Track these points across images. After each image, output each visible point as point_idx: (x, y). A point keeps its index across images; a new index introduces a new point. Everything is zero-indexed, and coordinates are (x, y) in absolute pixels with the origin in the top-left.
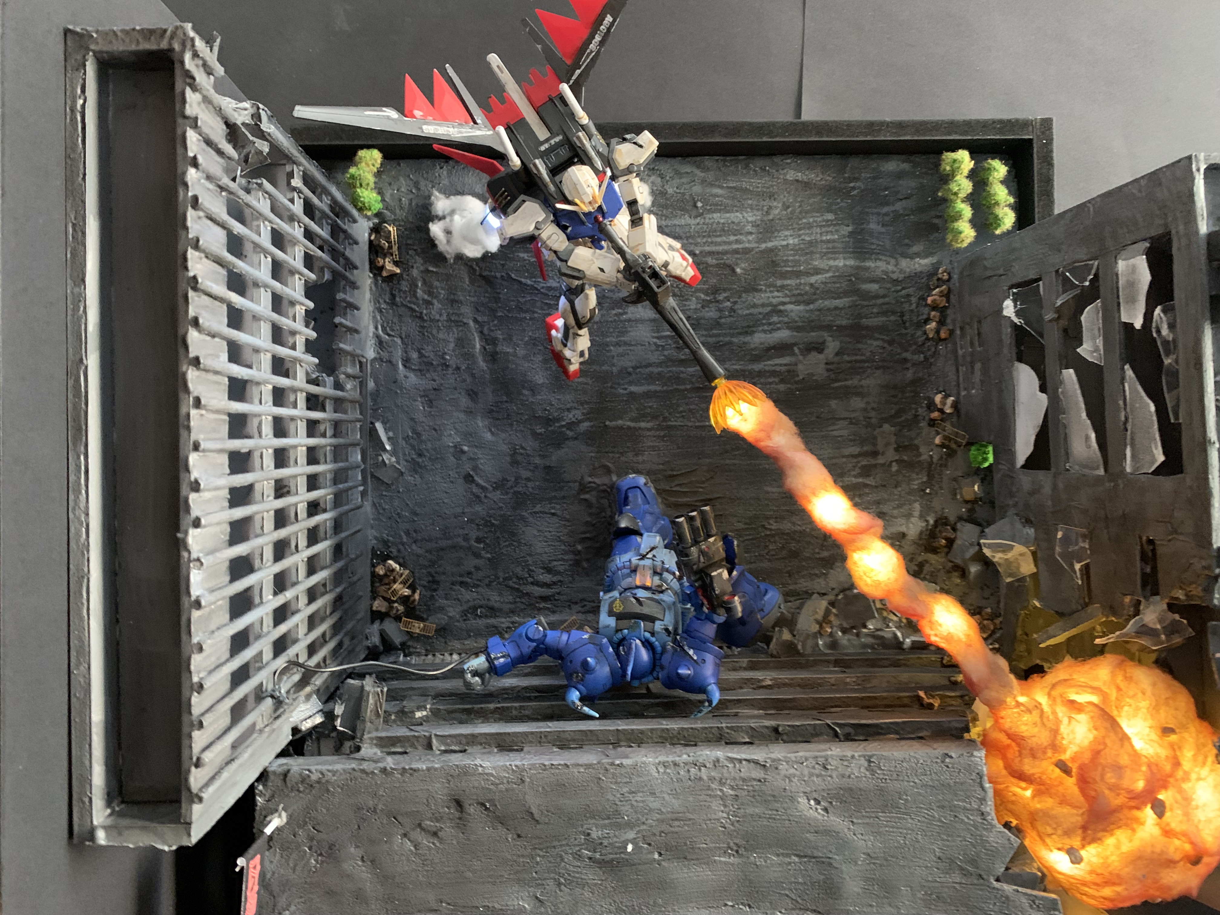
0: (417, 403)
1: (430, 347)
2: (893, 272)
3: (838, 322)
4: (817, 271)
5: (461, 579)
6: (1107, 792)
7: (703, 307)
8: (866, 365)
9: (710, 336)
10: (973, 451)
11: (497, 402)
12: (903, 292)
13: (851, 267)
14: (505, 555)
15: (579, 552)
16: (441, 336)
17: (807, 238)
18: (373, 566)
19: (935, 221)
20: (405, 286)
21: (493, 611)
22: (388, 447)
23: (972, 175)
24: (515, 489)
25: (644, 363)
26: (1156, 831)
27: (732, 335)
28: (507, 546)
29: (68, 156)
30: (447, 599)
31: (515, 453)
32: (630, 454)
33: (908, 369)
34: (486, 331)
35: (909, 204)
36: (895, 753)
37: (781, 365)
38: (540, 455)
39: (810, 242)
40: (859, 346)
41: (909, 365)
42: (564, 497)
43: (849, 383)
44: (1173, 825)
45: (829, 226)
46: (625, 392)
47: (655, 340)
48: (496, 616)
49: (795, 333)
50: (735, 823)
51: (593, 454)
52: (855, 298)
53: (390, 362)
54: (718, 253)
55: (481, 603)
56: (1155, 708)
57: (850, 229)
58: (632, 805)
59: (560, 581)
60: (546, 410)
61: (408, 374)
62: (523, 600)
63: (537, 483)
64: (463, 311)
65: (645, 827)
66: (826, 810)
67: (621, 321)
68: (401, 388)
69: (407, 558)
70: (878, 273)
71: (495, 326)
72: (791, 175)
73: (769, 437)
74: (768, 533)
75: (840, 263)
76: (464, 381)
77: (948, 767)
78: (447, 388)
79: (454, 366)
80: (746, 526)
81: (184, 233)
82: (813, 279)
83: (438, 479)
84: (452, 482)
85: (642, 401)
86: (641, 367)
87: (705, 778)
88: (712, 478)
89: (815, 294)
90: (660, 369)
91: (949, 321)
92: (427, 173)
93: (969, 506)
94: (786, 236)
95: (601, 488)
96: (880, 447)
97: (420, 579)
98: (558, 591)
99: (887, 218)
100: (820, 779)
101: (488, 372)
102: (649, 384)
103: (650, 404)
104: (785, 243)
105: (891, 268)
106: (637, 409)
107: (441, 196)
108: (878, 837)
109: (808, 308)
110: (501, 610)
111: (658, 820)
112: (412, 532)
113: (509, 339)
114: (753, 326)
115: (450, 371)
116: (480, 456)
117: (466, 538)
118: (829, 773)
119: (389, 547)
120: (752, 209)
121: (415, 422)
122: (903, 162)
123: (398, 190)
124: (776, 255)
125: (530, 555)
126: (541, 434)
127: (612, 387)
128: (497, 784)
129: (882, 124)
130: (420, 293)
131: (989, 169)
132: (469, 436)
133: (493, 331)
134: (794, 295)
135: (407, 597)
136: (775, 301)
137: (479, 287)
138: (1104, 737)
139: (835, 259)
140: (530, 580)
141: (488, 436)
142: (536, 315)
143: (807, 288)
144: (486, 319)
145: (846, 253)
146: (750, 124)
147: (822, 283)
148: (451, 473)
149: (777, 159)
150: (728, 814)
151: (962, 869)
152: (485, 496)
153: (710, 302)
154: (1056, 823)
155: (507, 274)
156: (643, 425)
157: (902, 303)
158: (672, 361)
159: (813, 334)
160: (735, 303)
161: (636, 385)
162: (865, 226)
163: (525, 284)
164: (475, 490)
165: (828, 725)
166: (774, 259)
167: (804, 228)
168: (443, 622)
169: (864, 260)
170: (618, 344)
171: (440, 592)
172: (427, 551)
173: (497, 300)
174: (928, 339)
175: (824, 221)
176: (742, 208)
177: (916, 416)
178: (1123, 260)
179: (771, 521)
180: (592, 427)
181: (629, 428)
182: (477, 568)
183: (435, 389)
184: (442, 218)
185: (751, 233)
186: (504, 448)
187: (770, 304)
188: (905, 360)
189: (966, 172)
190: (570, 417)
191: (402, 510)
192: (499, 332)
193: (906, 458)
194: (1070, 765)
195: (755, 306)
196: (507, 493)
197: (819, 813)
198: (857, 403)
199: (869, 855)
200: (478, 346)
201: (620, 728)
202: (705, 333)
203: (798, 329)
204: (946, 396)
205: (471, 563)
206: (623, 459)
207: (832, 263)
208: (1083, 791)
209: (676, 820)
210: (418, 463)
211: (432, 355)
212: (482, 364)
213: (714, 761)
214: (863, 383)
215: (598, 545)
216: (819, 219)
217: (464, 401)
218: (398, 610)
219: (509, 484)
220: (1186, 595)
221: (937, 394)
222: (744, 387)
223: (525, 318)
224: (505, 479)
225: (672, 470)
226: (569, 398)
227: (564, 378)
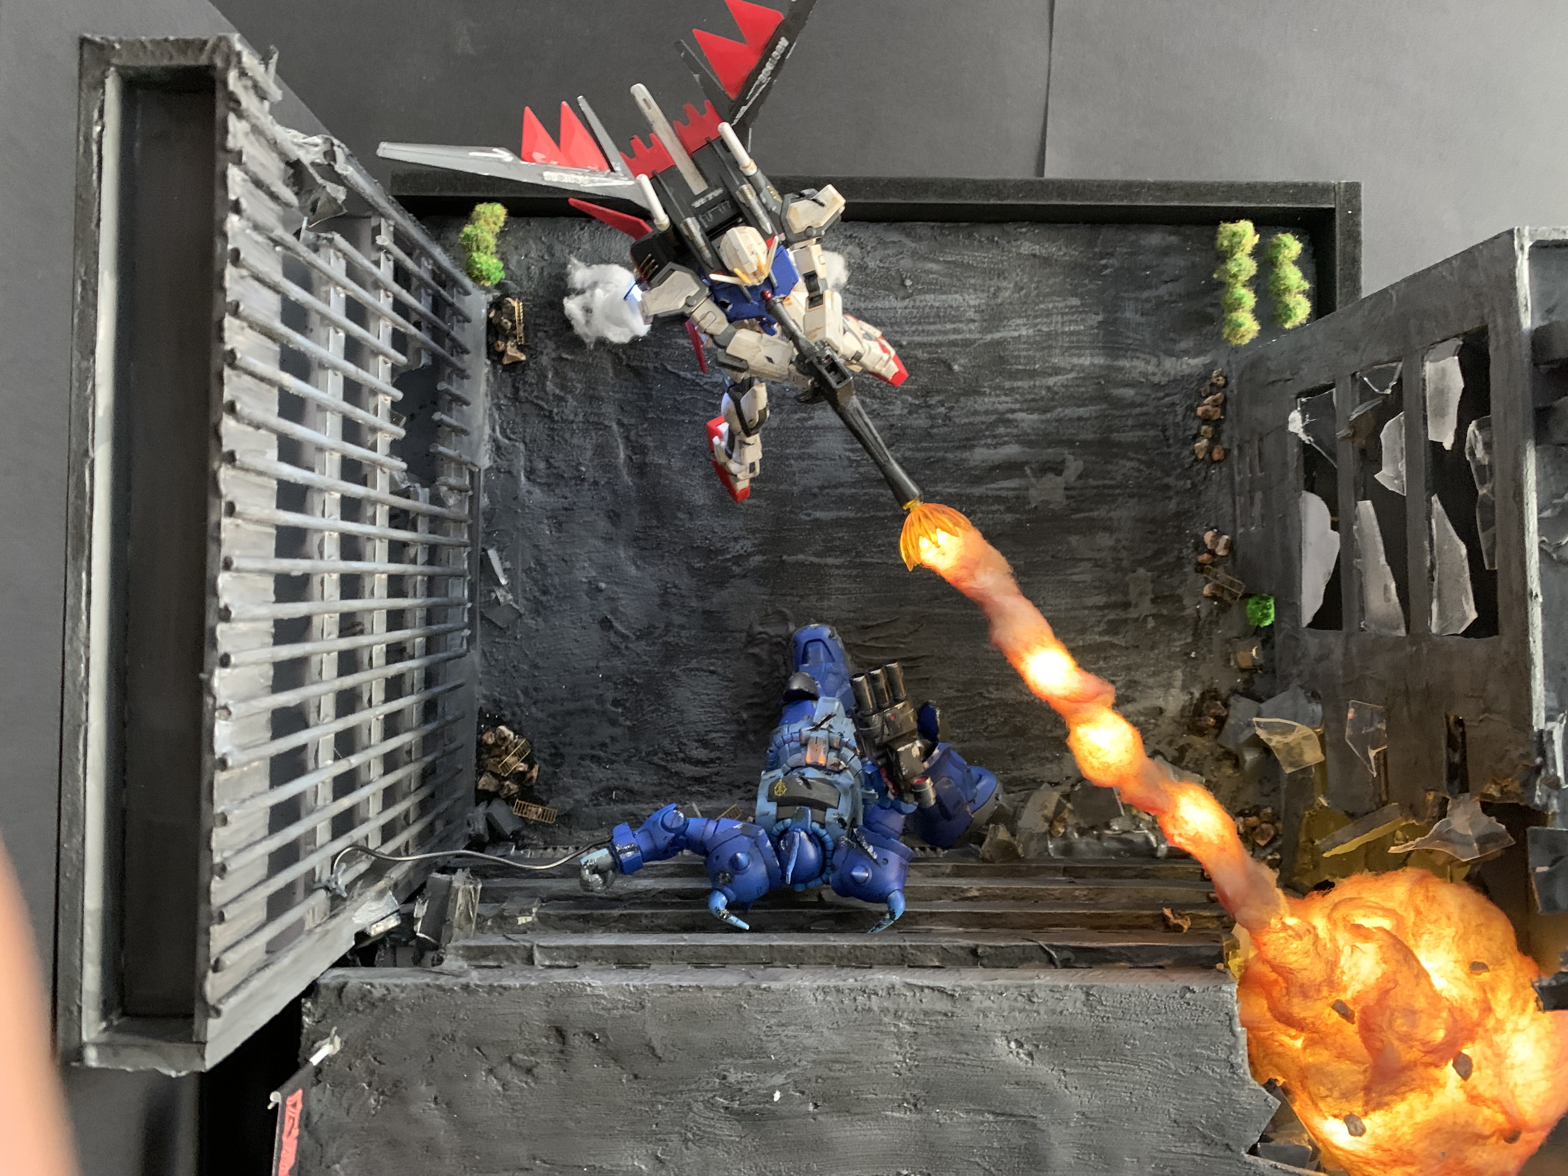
0: (542, 526)
1: (561, 456)
2: (1154, 374)
3: (1082, 437)
4: (1057, 371)
5: (594, 752)
6: (1396, 1043)
7: (910, 413)
8: (1117, 491)
9: (919, 450)
10: (1251, 605)
11: (645, 528)
12: (1167, 399)
13: (1101, 367)
14: (650, 723)
15: (745, 722)
16: (575, 441)
17: (1045, 329)
18: (481, 732)
19: (1210, 310)
20: (531, 377)
21: (631, 795)
22: (503, 581)
23: (1257, 252)
24: (665, 639)
25: (833, 483)
26: (1460, 1096)
27: (946, 450)
28: (653, 712)
29: (78, 197)
30: (573, 778)
31: (666, 592)
32: (813, 598)
33: (1170, 498)
34: (633, 437)
35: (1178, 288)
36: (1121, 985)
37: (1008, 489)
38: (697, 596)
39: (1049, 334)
40: (1110, 467)
41: (1172, 493)
42: (727, 651)
43: (1095, 514)
44: (1481, 1089)
45: (1073, 314)
46: (808, 518)
47: (847, 454)
48: (635, 802)
49: (1027, 450)
50: (914, 1069)
51: (766, 597)
52: (1104, 406)
53: (509, 472)
54: (931, 345)
55: (616, 783)
56: (1462, 939)
57: (1100, 318)
58: (782, 1042)
59: (719, 758)
60: (707, 539)
61: (531, 489)
62: (672, 782)
63: (693, 632)
64: (603, 410)
65: (797, 1070)
66: (1030, 1055)
67: (805, 428)
68: (523, 506)
69: (524, 723)
70: (1135, 374)
71: (645, 430)
72: (1026, 247)
73: (972, 576)
74: (987, 703)
75: (1086, 361)
76: (604, 499)
77: (1188, 1004)
78: (580, 508)
79: (592, 480)
80: (959, 694)
81: (222, 296)
82: (1051, 381)
83: (566, 623)
84: (584, 628)
85: (830, 530)
86: (829, 487)
87: (876, 1009)
88: (916, 631)
89: (1053, 399)
90: (853, 491)
91: (1224, 437)
92: (564, 234)
93: (1246, 676)
94: (1017, 325)
95: (774, 640)
96: (1133, 597)
97: (539, 751)
98: (715, 770)
99: (1148, 306)
100: (1023, 1015)
101: (634, 488)
102: (839, 509)
103: (840, 535)
104: (1016, 334)
105: (1151, 368)
106: (823, 541)
107: (581, 264)
108: (1096, 1092)
109: (1043, 417)
110: (642, 793)
111: (814, 1061)
112: (531, 691)
113: (662, 447)
114: (974, 439)
115: (586, 486)
116: (621, 595)
117: (600, 699)
118: (1035, 1007)
119: (501, 709)
120: (975, 290)
121: (540, 550)
122: (1170, 235)
123: (526, 256)
124: (1005, 349)
125: (680, 723)
126: (699, 569)
127: (791, 512)
128: (609, 1009)
129: (1142, 185)
130: (549, 386)
131: (1279, 245)
132: (608, 569)
133: (641, 436)
134: (1026, 401)
135: (523, 774)
136: (1001, 407)
137: (626, 380)
138: (1394, 973)
139: (1079, 356)
140: (681, 755)
141: (633, 571)
142: (696, 418)
143: (1044, 392)
144: (633, 421)
145: (1093, 348)
146: (974, 182)
147: (1062, 385)
148: (583, 616)
149: (1009, 228)
150: (904, 1057)
151: (1204, 1137)
152: (626, 647)
153: (919, 406)
154: (1332, 1082)
155: (662, 365)
156: (830, 561)
157: (1165, 414)
158: (867, 479)
159: (1050, 451)
160: (951, 409)
161: (823, 510)
162: (1119, 315)
163: (684, 379)
164: (613, 638)
165: (1041, 947)
166: (1002, 354)
167: (1041, 316)
168: (568, 808)
169: (1117, 357)
170: (801, 457)
171: (566, 769)
172: (550, 715)
173: (648, 397)
174: (1196, 460)
175: (1066, 307)
176: (962, 289)
177: (1180, 558)
178: (1431, 361)
179: (991, 689)
180: (764, 562)
181: (812, 564)
182: (613, 739)
183: (566, 509)
184: (581, 292)
185: (973, 321)
186: (652, 586)
187: (996, 411)
188: (1167, 487)
189: (1248, 249)
190: (737, 548)
191: (519, 662)
192: (649, 438)
193: (1165, 612)
194: (1351, 1007)
195: (976, 413)
196: (654, 644)
197: (1021, 1059)
198: (1104, 540)
199: (1083, 1114)
200: (622, 455)
201: (774, 943)
202: (911, 445)
203: (1030, 444)
204: (1219, 535)
205: (605, 732)
206: (804, 603)
207: (1075, 360)
208: (1365, 1040)
209: (837, 1062)
210: (542, 602)
211: (563, 466)
212: (627, 479)
213: (889, 989)
214: (1113, 514)
215: (767, 713)
216: (1060, 305)
217: (603, 525)
218: (510, 790)
219: (657, 633)
220: (1501, 792)
221: (1207, 530)
222: (944, 512)
223: (683, 421)
224: (652, 627)
225: (865, 620)
226: (737, 523)
227: (731, 498)
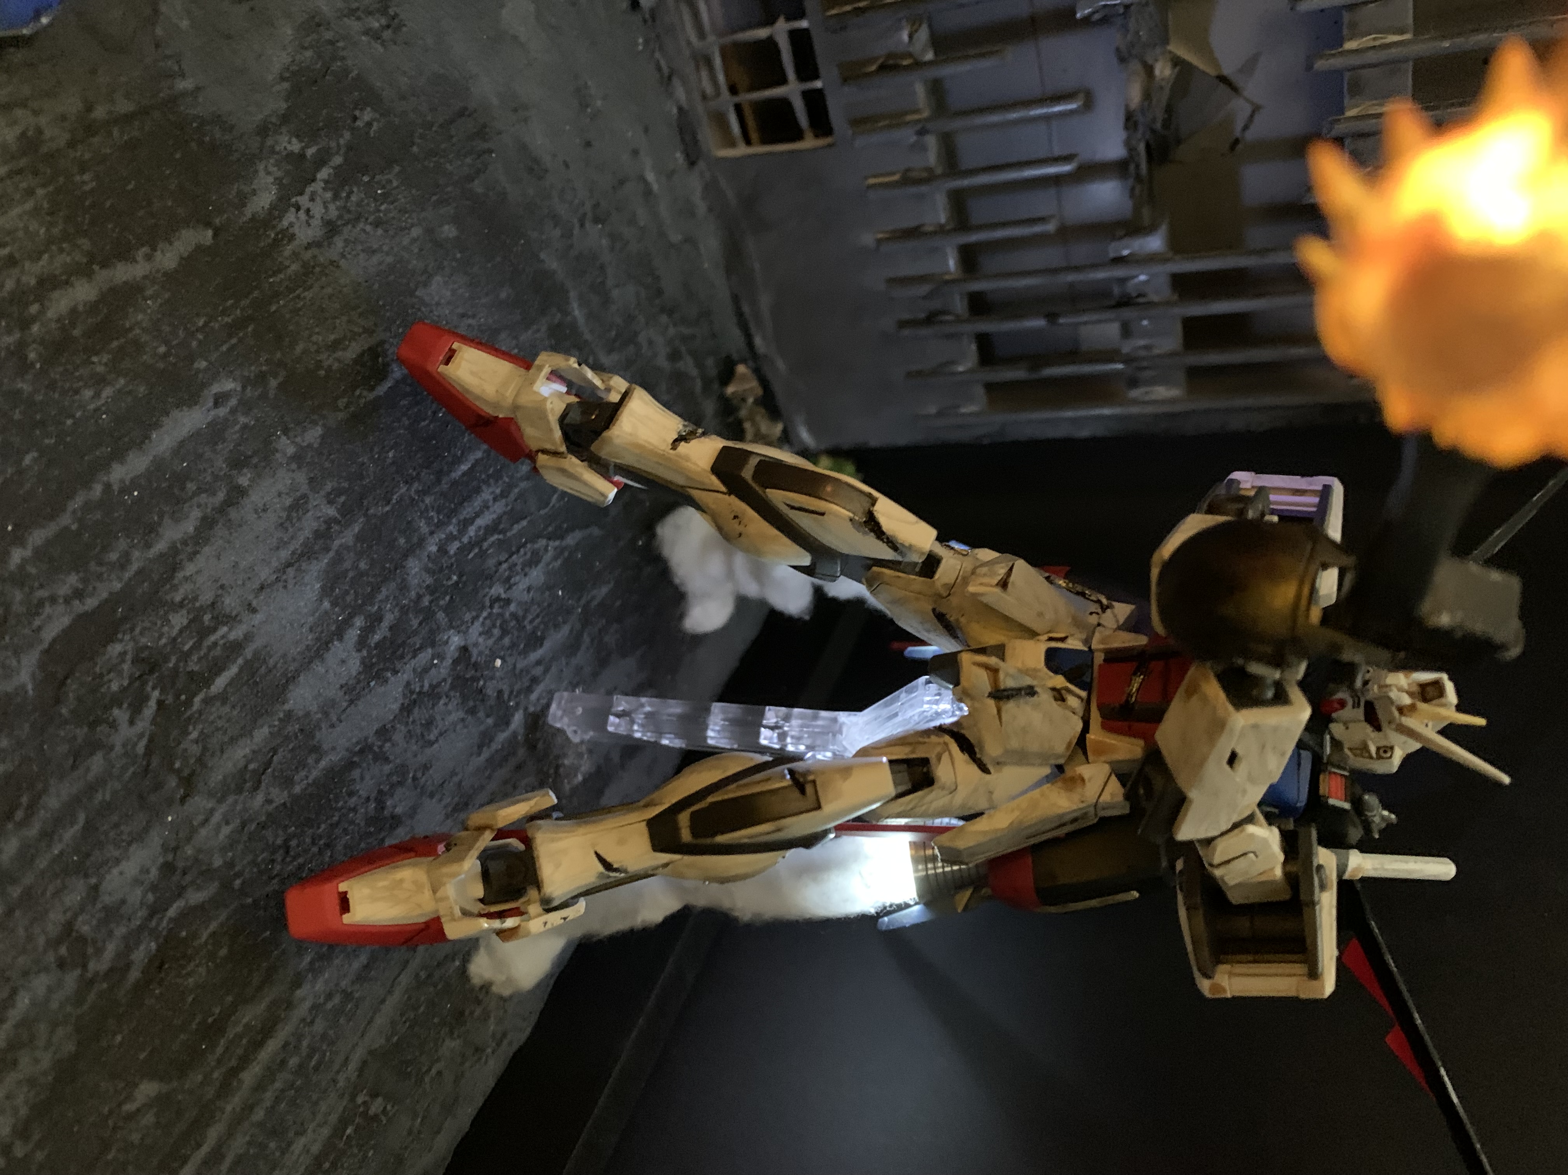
11: (485, 166)
16: (631, 291)
46: (216, 388)
51: (181, 85)
54: (245, 1059)
60: (385, 198)
76: (560, 196)
85: (140, 389)
86: (222, 510)
101: (536, 248)
102: (159, 465)
106: (138, 346)
126: (358, 105)
127: (261, 379)
141: (457, 47)
156: (84, 292)
158: (143, 605)
161: (196, 435)
186: (411, 18)
190: (317, 206)
217: (537, 137)
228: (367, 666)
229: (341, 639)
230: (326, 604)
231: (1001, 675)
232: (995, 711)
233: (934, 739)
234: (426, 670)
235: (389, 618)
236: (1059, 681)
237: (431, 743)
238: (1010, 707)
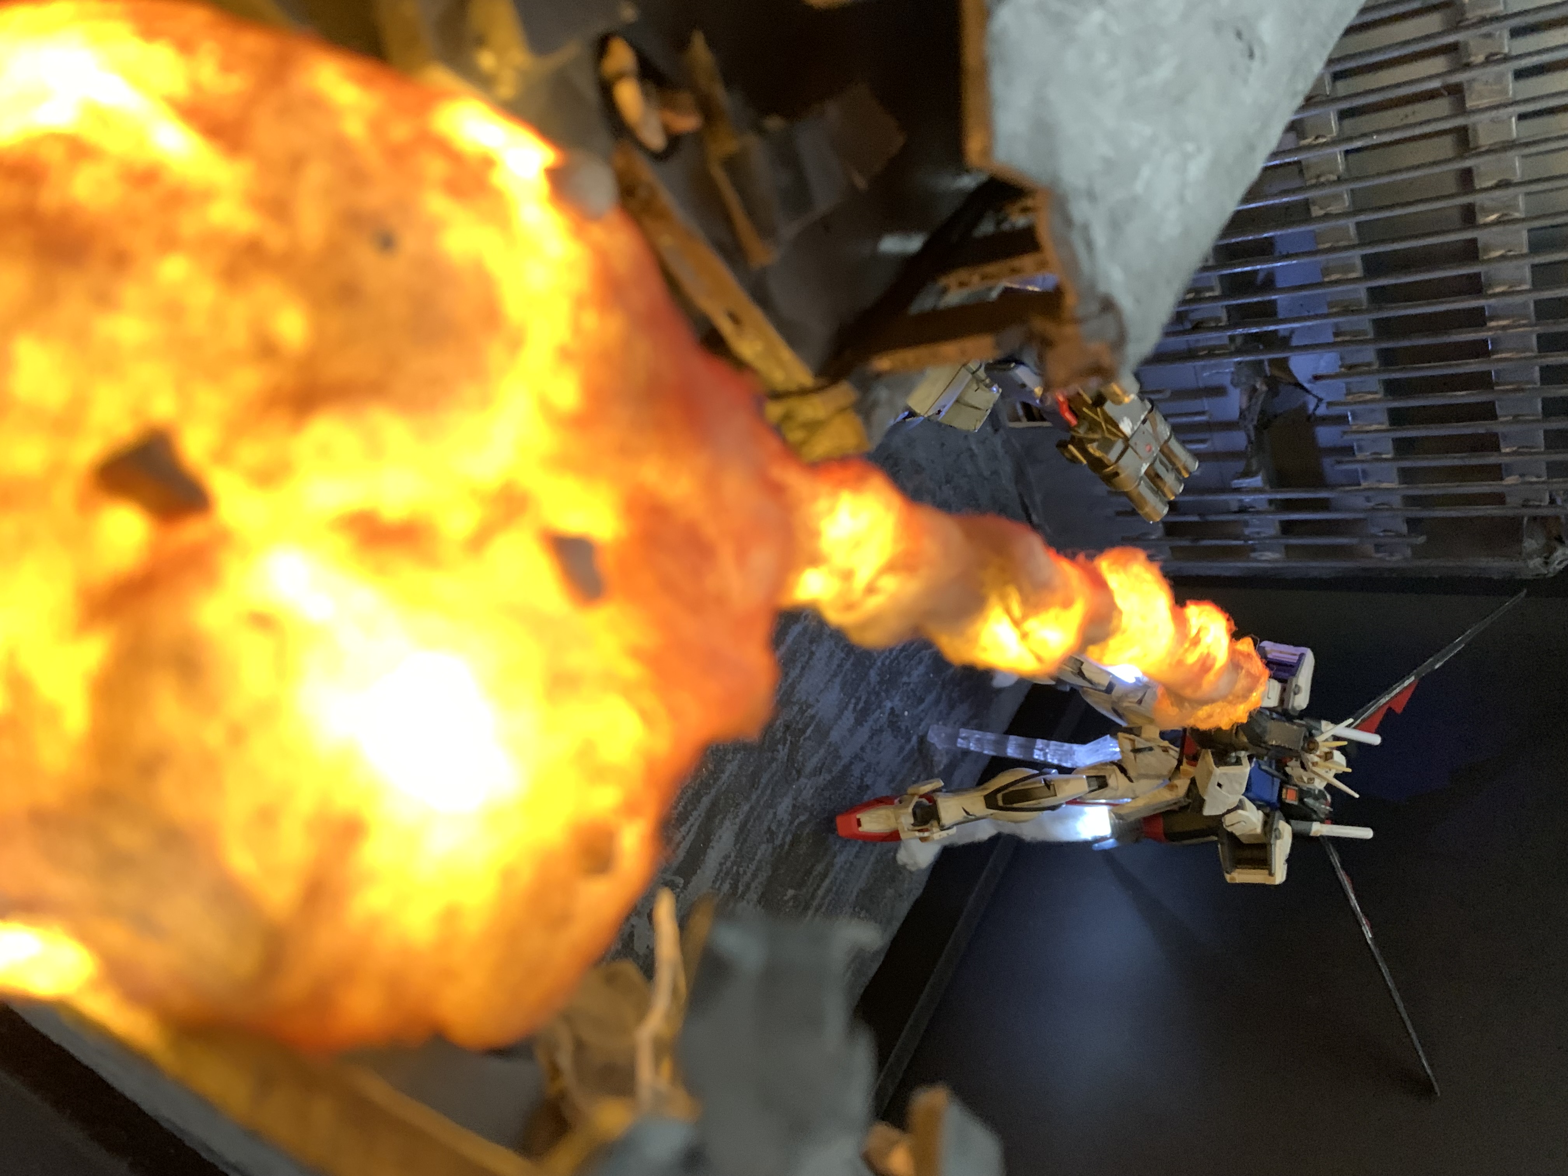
27: (752, 809)
114: (741, 848)
228: (856, 720)
229: (847, 710)
230: (842, 695)
231: (1136, 743)
232: (1133, 758)
233: (1108, 767)
234: (878, 719)
235: (863, 698)
236: (1166, 743)
237: (880, 752)
238: (1140, 756)
